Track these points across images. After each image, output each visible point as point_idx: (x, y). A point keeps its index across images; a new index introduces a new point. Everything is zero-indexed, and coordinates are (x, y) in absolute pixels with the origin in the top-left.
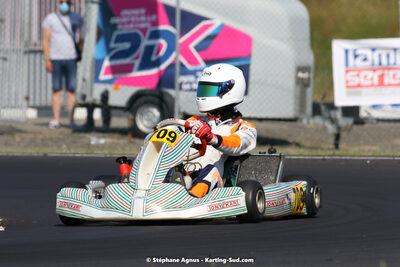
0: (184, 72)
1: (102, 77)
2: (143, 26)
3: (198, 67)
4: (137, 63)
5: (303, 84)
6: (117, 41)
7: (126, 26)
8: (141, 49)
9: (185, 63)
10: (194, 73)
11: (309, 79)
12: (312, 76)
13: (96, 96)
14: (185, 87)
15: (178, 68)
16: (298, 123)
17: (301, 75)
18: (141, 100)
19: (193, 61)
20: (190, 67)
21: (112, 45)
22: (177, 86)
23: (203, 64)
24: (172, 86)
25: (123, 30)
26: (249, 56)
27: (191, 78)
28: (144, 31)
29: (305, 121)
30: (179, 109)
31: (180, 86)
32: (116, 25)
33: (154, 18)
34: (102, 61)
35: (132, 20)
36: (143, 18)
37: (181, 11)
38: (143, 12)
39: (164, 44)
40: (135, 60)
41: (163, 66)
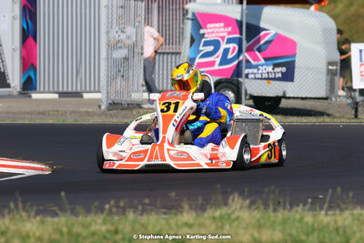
0: (249, 65)
2: (222, 35)
3: (260, 63)
4: (218, 61)
5: (331, 74)
6: (204, 46)
7: (210, 35)
9: (250, 60)
10: (256, 67)
11: (336, 70)
12: (339, 68)
14: (250, 76)
15: (244, 61)
16: (329, 101)
17: (330, 67)
19: (256, 59)
20: (252, 62)
21: (201, 48)
22: (244, 76)
23: (263, 61)
24: (241, 77)
25: (208, 37)
26: (295, 55)
27: (255, 71)
28: (223, 38)
29: (334, 99)
30: (246, 91)
31: (247, 76)
32: (204, 34)
33: (230, 29)
34: (195, 59)
35: (214, 31)
36: (222, 30)
37: (247, 24)
38: (222, 24)
39: (237, 48)
40: (217, 58)
41: (236, 62)
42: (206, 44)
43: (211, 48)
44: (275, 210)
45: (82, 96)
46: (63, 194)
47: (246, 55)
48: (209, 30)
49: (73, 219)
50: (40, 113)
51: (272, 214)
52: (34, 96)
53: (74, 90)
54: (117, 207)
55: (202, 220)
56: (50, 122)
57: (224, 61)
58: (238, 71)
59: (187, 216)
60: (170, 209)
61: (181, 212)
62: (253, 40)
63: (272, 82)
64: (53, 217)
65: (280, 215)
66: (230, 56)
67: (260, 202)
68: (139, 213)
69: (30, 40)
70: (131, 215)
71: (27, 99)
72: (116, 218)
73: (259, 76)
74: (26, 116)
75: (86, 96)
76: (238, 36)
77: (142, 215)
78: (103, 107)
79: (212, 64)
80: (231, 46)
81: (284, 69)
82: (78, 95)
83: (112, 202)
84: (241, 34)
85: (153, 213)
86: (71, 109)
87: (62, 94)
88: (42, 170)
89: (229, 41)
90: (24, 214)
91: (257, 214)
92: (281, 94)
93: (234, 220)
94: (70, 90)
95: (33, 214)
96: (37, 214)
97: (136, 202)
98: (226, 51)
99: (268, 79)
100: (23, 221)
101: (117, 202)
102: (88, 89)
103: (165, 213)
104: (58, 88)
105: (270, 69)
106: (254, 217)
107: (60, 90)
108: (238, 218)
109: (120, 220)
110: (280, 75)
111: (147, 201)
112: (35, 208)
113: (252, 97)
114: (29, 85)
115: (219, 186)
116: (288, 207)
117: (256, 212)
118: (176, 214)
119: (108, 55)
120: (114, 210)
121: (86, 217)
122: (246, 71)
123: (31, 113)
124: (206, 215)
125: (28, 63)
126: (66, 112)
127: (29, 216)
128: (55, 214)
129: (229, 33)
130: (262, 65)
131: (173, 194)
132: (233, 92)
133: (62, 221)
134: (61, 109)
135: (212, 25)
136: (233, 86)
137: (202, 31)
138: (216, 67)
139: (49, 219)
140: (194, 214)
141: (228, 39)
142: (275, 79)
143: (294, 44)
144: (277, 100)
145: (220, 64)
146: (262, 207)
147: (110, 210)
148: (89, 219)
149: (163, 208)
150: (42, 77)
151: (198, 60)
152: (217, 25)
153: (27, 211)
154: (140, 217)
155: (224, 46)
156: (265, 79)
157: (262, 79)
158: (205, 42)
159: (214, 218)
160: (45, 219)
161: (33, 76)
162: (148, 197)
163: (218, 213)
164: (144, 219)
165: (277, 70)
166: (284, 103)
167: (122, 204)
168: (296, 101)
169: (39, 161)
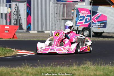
0: (93, 23)
1: (77, 25)
2: (85, 14)
3: (96, 22)
4: (84, 22)
6: (80, 17)
8: (85, 19)
9: (93, 21)
10: (95, 24)
13: (76, 28)
14: (93, 26)
15: (92, 22)
18: (84, 29)
19: (95, 21)
20: (94, 23)
21: (79, 18)
22: (91, 26)
23: (97, 22)
24: (91, 27)
26: (107, 20)
27: (95, 25)
28: (85, 15)
30: (92, 31)
31: (92, 26)
32: (80, 14)
33: (87, 13)
34: (77, 21)
35: (83, 13)
36: (85, 13)
37: (92, 11)
38: (85, 11)
39: (90, 18)
40: (84, 21)
41: (89, 22)
42: (81, 17)
43: (82, 18)
44: (101, 66)
45: (44, 32)
46: (38, 61)
47: (92, 20)
48: (81, 13)
49: (41, 68)
50: (32, 37)
51: (100, 67)
52: (31, 32)
53: (42, 30)
54: (55, 65)
55: (79, 68)
56: (35, 39)
57: (86, 22)
58: (90, 25)
59: (75, 67)
60: (70, 65)
61: (73, 66)
62: (94, 16)
63: (100, 28)
64: (36, 67)
65: (102, 67)
66: (87, 21)
67: (96, 63)
68: (61, 66)
69: (29, 15)
70: (58, 67)
71: (28, 33)
72: (54, 68)
73: (96, 26)
74: (28, 38)
75: (45, 32)
76: (90, 15)
77: (62, 67)
78: (50, 35)
79: (82, 23)
80: (88, 17)
81: (103, 24)
82: (43, 32)
83: (53, 63)
84: (91, 14)
85: (65, 66)
86: (41, 36)
87: (38, 32)
88: (33, 53)
89: (87, 16)
90: (27, 66)
91: (95, 67)
92: (103, 32)
93: (89, 68)
94: (41, 30)
95: (30, 66)
96: (31, 66)
97: (60, 63)
98: (86, 19)
99: (99, 27)
100: (27, 68)
101: (55, 63)
102: (46, 30)
103: (68, 66)
104: (37, 30)
105: (99, 24)
106: (94, 68)
107: (38, 30)
108: (90, 68)
109: (55, 68)
110: (102, 26)
111: (63, 63)
112: (31, 65)
113: (94, 32)
114: (29, 29)
115: (84, 58)
116: (104, 65)
117: (95, 66)
118: (72, 67)
119: (52, 20)
120: (53, 65)
121: (45, 67)
122: (92, 25)
123: (29, 37)
124: (80, 67)
125: (29, 22)
126: (39, 37)
127: (29, 67)
128: (36, 66)
129: (87, 14)
130: (97, 23)
131: (70, 61)
132: (88, 31)
133: (38, 68)
134: (38, 36)
135: (82, 12)
136: (88, 29)
137: (79, 13)
138: (84, 24)
139: (35, 68)
140: (77, 67)
141: (87, 15)
142: (101, 27)
143: (106, 17)
144: (101, 33)
145: (85, 23)
146: (97, 65)
147: (52, 65)
148: (46, 68)
149: (68, 65)
150: (33, 27)
151: (78, 22)
152: (84, 11)
153: (28, 66)
154: (61, 67)
155: (86, 18)
156: (98, 27)
157: (97, 27)
158: (80, 16)
159: (83, 68)
160: (34, 68)
161: (30, 26)
162: (63, 61)
163: (84, 66)
164: (62, 68)
165: (101, 25)
166: (103, 34)
167: (56, 64)
168: (107, 34)
169: (32, 51)
